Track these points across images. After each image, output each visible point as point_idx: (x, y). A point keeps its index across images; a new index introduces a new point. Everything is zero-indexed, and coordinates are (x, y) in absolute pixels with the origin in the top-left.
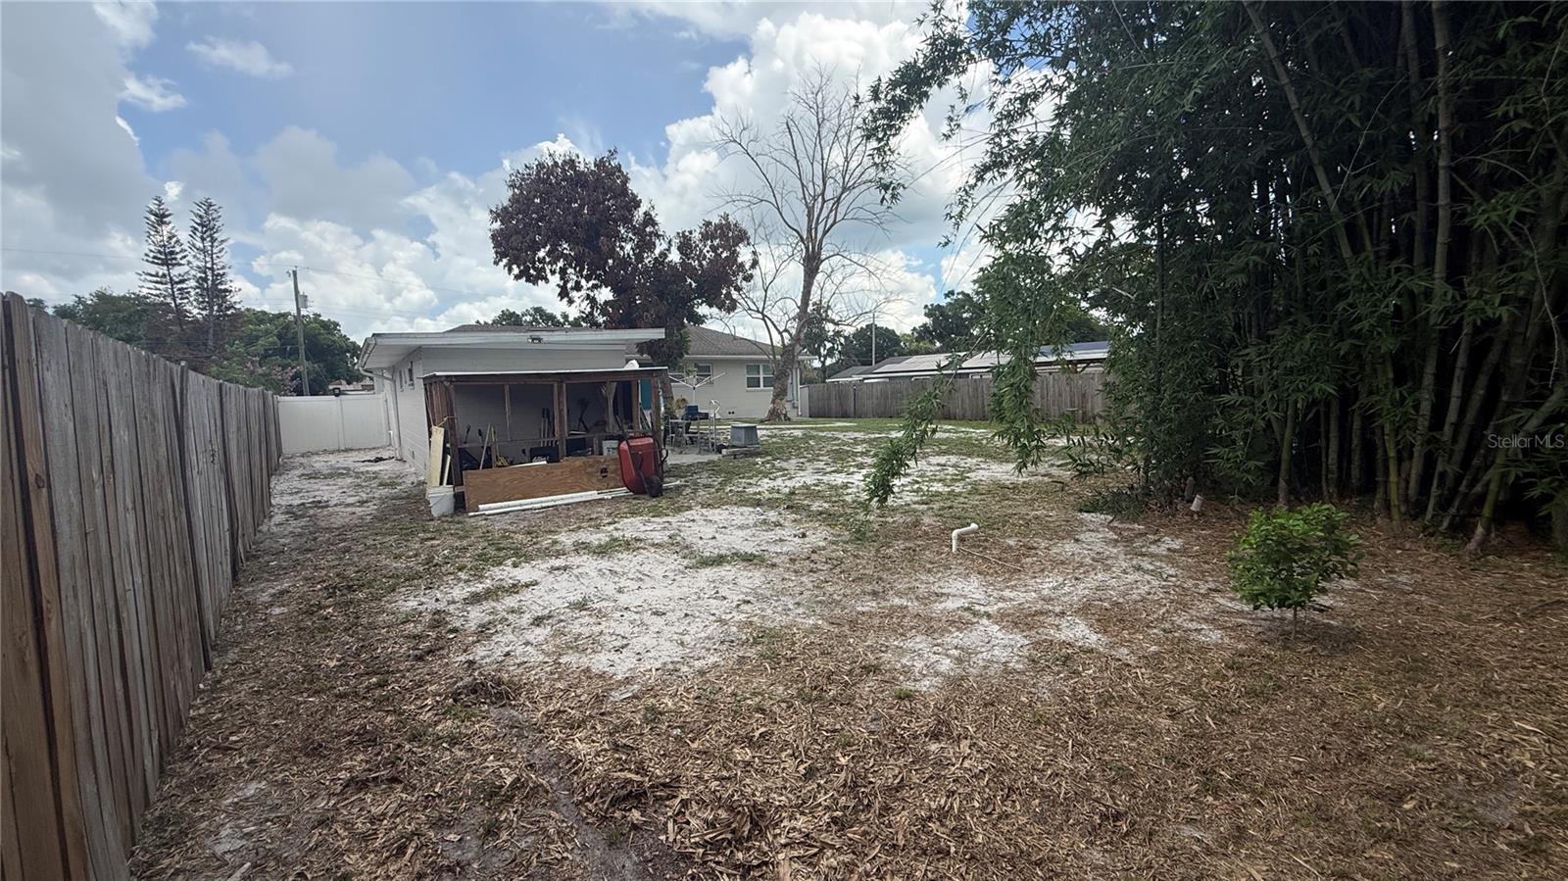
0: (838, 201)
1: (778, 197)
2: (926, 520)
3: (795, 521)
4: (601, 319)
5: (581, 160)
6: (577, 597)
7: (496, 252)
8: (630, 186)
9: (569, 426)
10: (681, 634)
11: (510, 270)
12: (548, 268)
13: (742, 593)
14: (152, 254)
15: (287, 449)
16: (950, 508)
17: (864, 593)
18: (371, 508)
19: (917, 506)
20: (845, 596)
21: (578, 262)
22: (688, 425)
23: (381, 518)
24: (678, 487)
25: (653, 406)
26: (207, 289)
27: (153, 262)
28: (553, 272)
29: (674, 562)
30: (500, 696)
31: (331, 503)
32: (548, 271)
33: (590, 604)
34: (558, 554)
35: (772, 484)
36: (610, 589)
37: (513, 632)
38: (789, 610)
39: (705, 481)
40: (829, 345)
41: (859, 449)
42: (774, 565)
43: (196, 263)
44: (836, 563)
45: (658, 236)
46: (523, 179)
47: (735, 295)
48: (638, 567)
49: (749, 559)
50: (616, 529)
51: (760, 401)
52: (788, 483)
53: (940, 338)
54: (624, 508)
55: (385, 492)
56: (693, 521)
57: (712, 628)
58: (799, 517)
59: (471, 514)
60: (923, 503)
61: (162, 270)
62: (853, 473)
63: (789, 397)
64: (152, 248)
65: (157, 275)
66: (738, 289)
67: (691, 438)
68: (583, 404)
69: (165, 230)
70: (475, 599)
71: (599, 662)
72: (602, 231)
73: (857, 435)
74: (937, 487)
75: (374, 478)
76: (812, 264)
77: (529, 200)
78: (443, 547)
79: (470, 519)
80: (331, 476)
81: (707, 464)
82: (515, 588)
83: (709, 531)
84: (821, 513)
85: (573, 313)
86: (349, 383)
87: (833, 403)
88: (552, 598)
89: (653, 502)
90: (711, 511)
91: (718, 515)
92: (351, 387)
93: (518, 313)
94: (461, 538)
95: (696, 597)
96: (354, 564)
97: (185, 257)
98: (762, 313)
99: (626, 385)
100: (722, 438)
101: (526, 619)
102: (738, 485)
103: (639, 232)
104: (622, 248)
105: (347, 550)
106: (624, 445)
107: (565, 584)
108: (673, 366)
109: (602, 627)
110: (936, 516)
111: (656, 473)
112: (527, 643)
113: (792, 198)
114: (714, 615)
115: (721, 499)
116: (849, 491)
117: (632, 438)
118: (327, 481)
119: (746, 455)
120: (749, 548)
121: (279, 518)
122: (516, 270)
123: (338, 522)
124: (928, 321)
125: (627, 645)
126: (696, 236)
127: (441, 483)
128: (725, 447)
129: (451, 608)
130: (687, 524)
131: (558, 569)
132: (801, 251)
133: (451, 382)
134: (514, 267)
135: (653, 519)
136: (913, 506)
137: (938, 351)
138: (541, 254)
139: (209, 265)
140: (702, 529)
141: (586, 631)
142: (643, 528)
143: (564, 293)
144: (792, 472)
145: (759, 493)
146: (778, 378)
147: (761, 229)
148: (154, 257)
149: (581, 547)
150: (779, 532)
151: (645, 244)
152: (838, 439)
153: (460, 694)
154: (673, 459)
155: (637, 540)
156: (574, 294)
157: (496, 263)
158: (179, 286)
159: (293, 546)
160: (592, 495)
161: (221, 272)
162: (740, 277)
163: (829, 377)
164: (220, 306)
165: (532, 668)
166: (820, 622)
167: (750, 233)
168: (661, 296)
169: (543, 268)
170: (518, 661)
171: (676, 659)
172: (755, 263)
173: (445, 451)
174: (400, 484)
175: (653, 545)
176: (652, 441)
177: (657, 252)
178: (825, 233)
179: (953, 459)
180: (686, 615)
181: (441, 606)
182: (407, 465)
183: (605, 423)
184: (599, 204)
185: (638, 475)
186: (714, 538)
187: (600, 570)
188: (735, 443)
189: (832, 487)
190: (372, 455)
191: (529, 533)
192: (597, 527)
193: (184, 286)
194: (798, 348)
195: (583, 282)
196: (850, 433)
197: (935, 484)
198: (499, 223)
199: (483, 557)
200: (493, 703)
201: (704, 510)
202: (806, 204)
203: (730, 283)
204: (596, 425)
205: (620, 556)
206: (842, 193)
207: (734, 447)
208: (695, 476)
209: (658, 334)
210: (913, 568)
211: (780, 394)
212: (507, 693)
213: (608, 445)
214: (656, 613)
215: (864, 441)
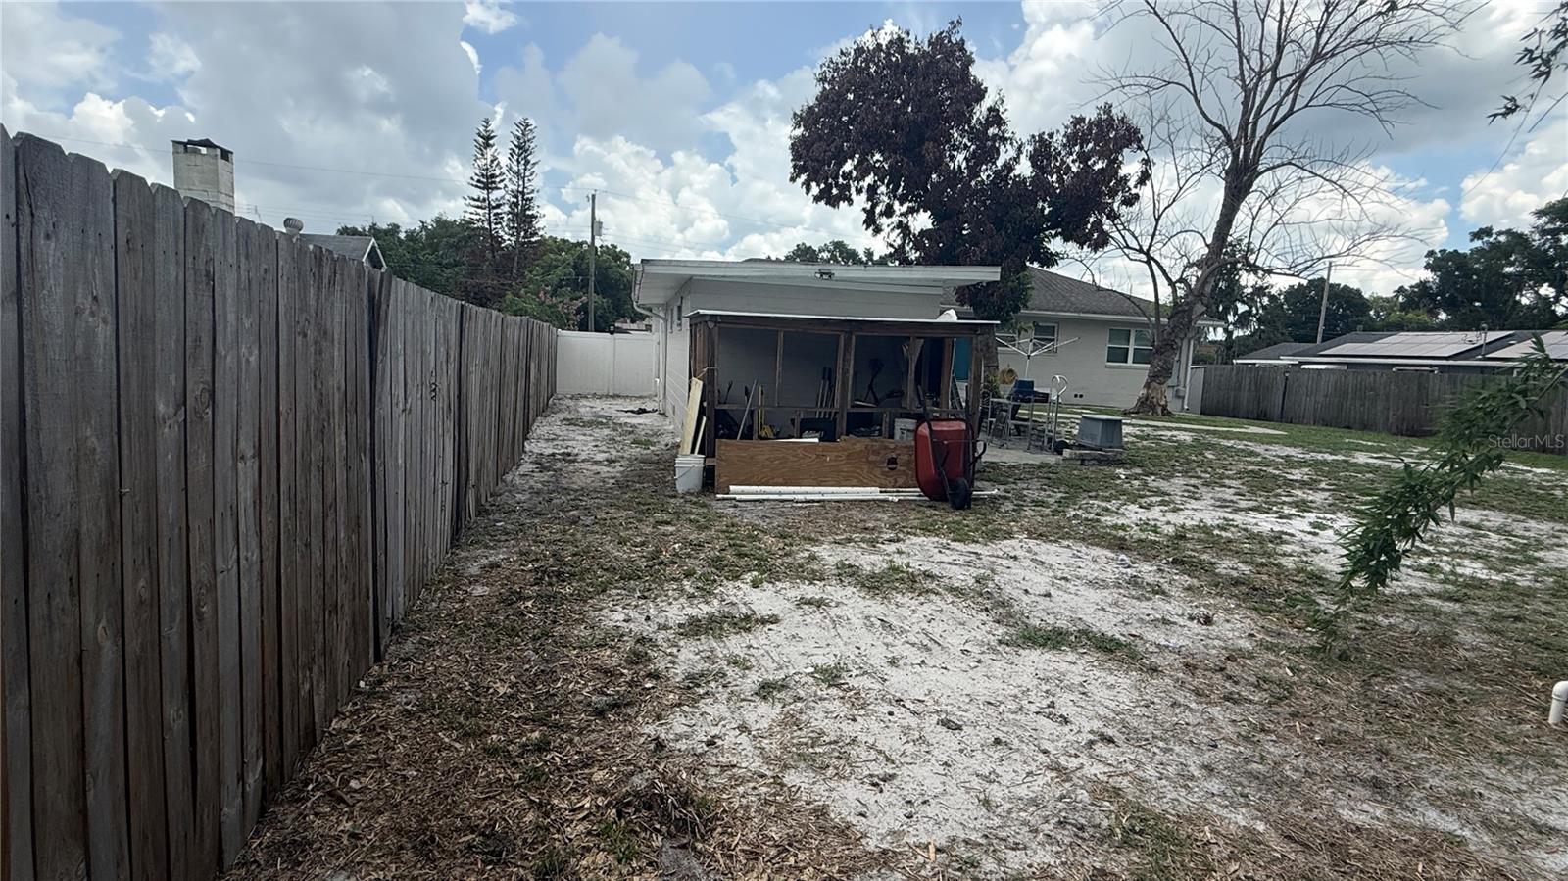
0: (1301, 77)
1: (1197, 77)
2: (1465, 636)
3: (1189, 589)
4: (914, 255)
5: (912, 38)
6: (825, 660)
7: (795, 166)
8: (974, 70)
9: (854, 393)
10: (986, 778)
11: (808, 191)
12: (853, 185)
13: (1099, 717)
14: (476, 178)
15: (561, 389)
16: (1517, 619)
17: (1354, 779)
18: (617, 470)
19: (1434, 602)
20: (1309, 774)
21: (893, 176)
22: (1016, 409)
23: (622, 485)
24: (993, 498)
25: (971, 376)
26: (517, 215)
27: (477, 186)
28: (859, 191)
29: (981, 628)
30: (683, 826)
31: (580, 458)
32: (853, 190)
33: (845, 678)
34: (815, 577)
35: (1144, 515)
36: (878, 658)
37: (729, 699)
38: (1192, 778)
39: (1035, 495)
40: (1242, 308)
41: (1297, 475)
42: (1154, 670)
43: (511, 187)
44: (1282, 693)
45: (1004, 140)
46: (836, 70)
47: (1107, 225)
48: (925, 625)
49: (1107, 647)
50: (900, 552)
51: (1129, 381)
52: (1171, 517)
53: (1450, 305)
54: (914, 519)
55: (637, 451)
56: (1015, 558)
57: (1041, 781)
58: (1195, 582)
59: (719, 496)
60: (1451, 599)
61: (483, 194)
62: (1289, 517)
63: (1172, 381)
64: (478, 172)
65: (478, 200)
66: (1114, 216)
67: (1017, 427)
68: (876, 366)
69: (489, 152)
70: (694, 628)
71: (846, 799)
72: (928, 134)
73: (1290, 451)
74: (1471, 569)
75: (631, 433)
76: (1239, 182)
77: (841, 96)
78: (676, 535)
79: (718, 504)
80: (590, 424)
81: (1040, 467)
82: (746, 623)
83: (1039, 581)
84: (1236, 583)
85: (880, 248)
86: (633, 322)
87: (1245, 395)
88: (792, 651)
89: (954, 517)
90: (1045, 546)
91: (1055, 554)
92: (634, 326)
93: (816, 248)
94: (701, 528)
95: (1014, 706)
96: (574, 543)
97: (502, 181)
98: (1147, 253)
99: (936, 340)
100: (1063, 430)
101: (752, 680)
102: (1087, 508)
103: (979, 136)
104: (952, 158)
105: (575, 522)
106: (924, 429)
107: (814, 630)
108: (1006, 322)
109: (857, 727)
110: (1489, 631)
111: (965, 473)
112: (743, 728)
113: (1219, 78)
114: (1045, 752)
115: (1060, 528)
116: (1288, 548)
117: (937, 419)
118: (588, 431)
119: (1101, 461)
120: (1107, 625)
121: (526, 468)
122: (815, 190)
123: (579, 482)
124: (1428, 276)
125: (892, 777)
126: (1058, 140)
127: (692, 451)
128: (1068, 446)
129: (662, 635)
130: (1005, 562)
131: (810, 602)
132: (1224, 159)
133: (716, 323)
134: (814, 184)
135: (954, 545)
136: (1428, 600)
137: (1442, 327)
138: (848, 166)
139: (521, 189)
140: (1029, 575)
141: (831, 729)
142: (938, 557)
143: (871, 221)
144: (1178, 499)
145: (1123, 528)
146: (1159, 351)
147: (1163, 125)
148: (479, 181)
149: (848, 573)
150: (1159, 607)
151: (985, 152)
152: (1252, 453)
153: (629, 804)
154: (992, 454)
155: (928, 576)
156: (884, 221)
157: (793, 180)
158: (495, 211)
159: (526, 505)
160: (872, 492)
161: (530, 196)
162: (1119, 197)
163: (1238, 357)
164: (526, 232)
165: (742, 781)
166: (1261, 827)
167: (1144, 131)
168: (999, 224)
169: (848, 187)
170: (724, 760)
171: (974, 836)
172: (1144, 177)
173: (702, 411)
174: (653, 444)
175: (951, 589)
176: (964, 427)
177: (1000, 163)
178: (1271, 128)
179: (1496, 518)
180: (997, 741)
181: (648, 630)
182: (668, 420)
183: (902, 394)
184: (929, 96)
185: (940, 474)
186: (1048, 595)
187: (868, 618)
188: (1085, 442)
189: (1253, 537)
190: (636, 405)
191: (783, 537)
192: (873, 543)
193: (499, 211)
194: (1200, 308)
195: (896, 204)
196: (1277, 447)
197: (1466, 562)
198: (802, 129)
199: (717, 563)
200: (671, 836)
201: (1032, 543)
202: (1244, 87)
203: (1102, 208)
204: (890, 395)
205: (899, 598)
206: (1313, 63)
207: (1082, 447)
208: (1021, 485)
209: (990, 274)
210: (1458, 741)
211: (1160, 376)
212: (693, 823)
213: (903, 425)
214: (946, 724)
215: (1303, 464)
